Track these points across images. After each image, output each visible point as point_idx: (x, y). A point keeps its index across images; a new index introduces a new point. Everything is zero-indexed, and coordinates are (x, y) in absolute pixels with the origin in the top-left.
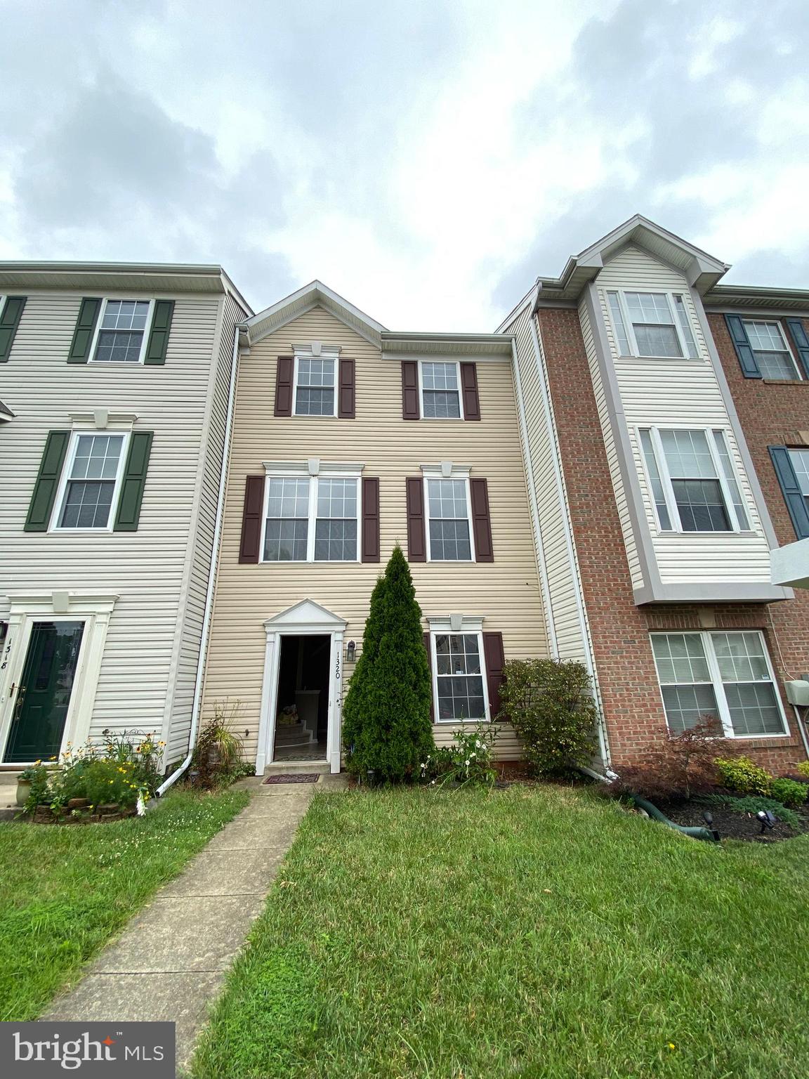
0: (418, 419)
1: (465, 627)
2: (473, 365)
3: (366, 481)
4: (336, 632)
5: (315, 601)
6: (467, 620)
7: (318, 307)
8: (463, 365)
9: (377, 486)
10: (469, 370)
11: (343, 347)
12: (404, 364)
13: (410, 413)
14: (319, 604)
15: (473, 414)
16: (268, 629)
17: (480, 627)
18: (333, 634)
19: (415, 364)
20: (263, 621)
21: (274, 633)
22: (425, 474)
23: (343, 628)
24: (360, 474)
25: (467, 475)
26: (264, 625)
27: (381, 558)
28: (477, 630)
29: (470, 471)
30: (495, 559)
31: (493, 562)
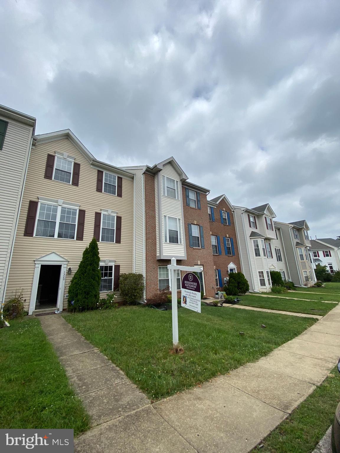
0: (102, 192)
1: (110, 263)
2: (121, 178)
3: (80, 211)
4: (64, 264)
5: (57, 253)
6: (110, 261)
7: (67, 138)
8: (118, 177)
9: (85, 213)
10: (120, 179)
11: (76, 158)
12: (98, 171)
13: (99, 189)
14: (58, 254)
15: (120, 195)
16: (36, 262)
17: (114, 263)
18: (63, 265)
19: (102, 172)
20: (35, 259)
21: (39, 264)
22: (102, 212)
23: (67, 263)
24: (78, 208)
25: (116, 215)
26: (34, 261)
27: (83, 239)
28: (113, 264)
29: (117, 213)
30: (121, 242)
31: (120, 243)
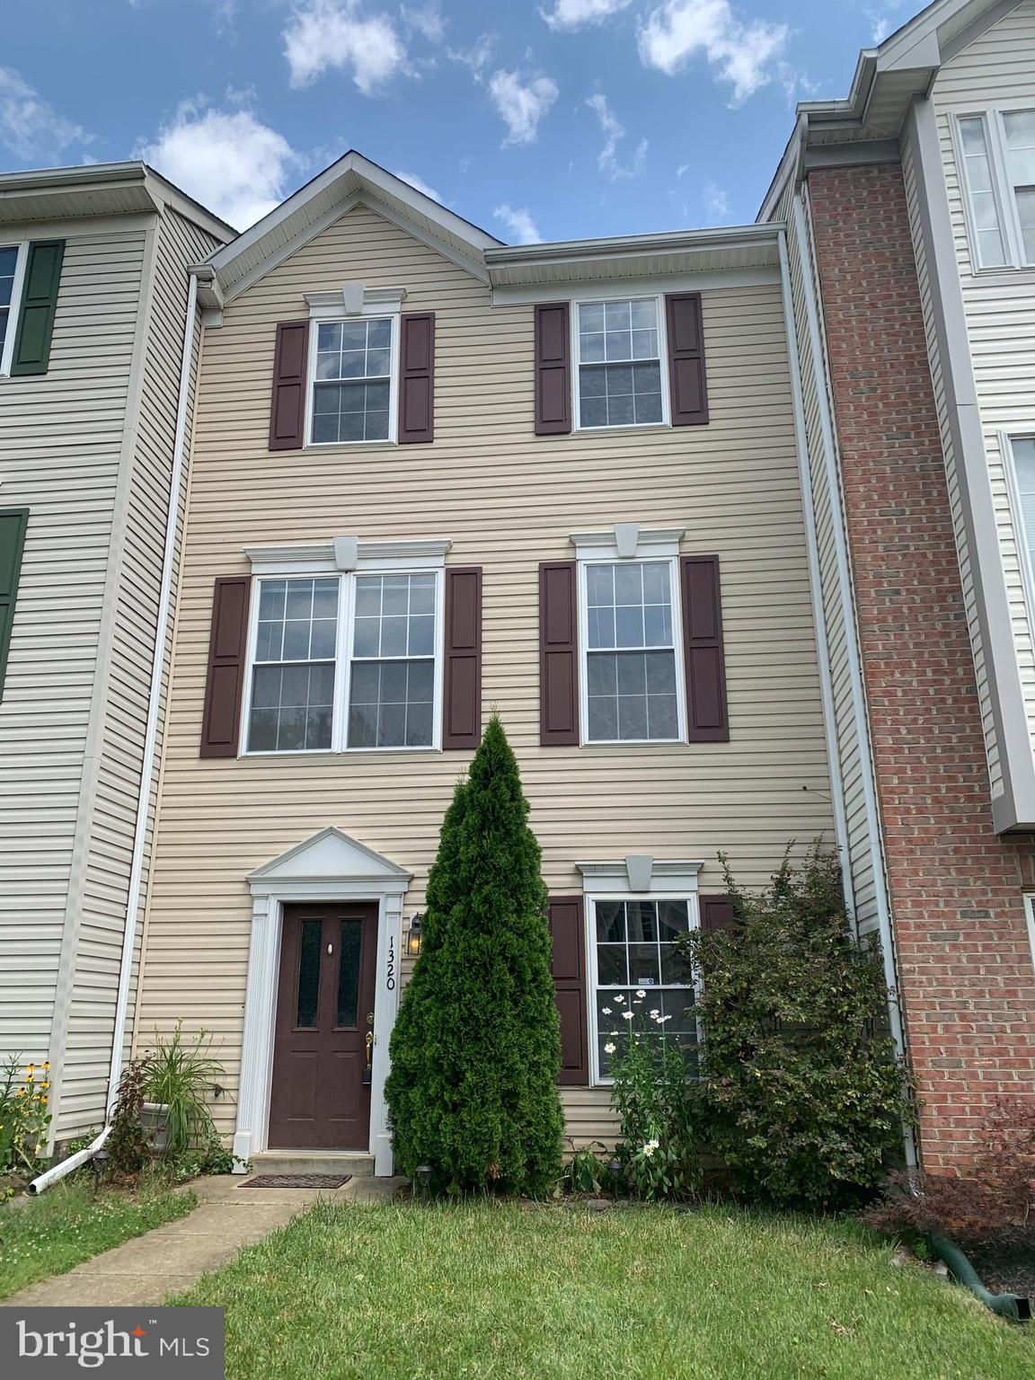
0: (567, 433)
1: (656, 884)
2: (694, 299)
3: (454, 575)
4: (389, 895)
5: (346, 832)
6: (662, 869)
8: (671, 300)
9: (478, 586)
10: (685, 311)
11: (409, 288)
12: (541, 311)
13: (551, 423)
14: (356, 839)
15: (692, 411)
16: (255, 890)
17: (692, 884)
19: (563, 308)
20: (246, 874)
21: (266, 897)
22: (580, 554)
24: (441, 561)
25: (675, 550)
26: (247, 882)
28: (686, 891)
29: (681, 541)
30: (733, 734)
31: (727, 741)
